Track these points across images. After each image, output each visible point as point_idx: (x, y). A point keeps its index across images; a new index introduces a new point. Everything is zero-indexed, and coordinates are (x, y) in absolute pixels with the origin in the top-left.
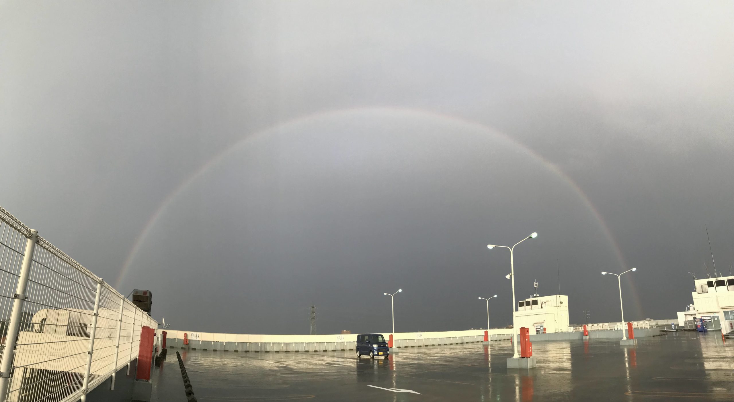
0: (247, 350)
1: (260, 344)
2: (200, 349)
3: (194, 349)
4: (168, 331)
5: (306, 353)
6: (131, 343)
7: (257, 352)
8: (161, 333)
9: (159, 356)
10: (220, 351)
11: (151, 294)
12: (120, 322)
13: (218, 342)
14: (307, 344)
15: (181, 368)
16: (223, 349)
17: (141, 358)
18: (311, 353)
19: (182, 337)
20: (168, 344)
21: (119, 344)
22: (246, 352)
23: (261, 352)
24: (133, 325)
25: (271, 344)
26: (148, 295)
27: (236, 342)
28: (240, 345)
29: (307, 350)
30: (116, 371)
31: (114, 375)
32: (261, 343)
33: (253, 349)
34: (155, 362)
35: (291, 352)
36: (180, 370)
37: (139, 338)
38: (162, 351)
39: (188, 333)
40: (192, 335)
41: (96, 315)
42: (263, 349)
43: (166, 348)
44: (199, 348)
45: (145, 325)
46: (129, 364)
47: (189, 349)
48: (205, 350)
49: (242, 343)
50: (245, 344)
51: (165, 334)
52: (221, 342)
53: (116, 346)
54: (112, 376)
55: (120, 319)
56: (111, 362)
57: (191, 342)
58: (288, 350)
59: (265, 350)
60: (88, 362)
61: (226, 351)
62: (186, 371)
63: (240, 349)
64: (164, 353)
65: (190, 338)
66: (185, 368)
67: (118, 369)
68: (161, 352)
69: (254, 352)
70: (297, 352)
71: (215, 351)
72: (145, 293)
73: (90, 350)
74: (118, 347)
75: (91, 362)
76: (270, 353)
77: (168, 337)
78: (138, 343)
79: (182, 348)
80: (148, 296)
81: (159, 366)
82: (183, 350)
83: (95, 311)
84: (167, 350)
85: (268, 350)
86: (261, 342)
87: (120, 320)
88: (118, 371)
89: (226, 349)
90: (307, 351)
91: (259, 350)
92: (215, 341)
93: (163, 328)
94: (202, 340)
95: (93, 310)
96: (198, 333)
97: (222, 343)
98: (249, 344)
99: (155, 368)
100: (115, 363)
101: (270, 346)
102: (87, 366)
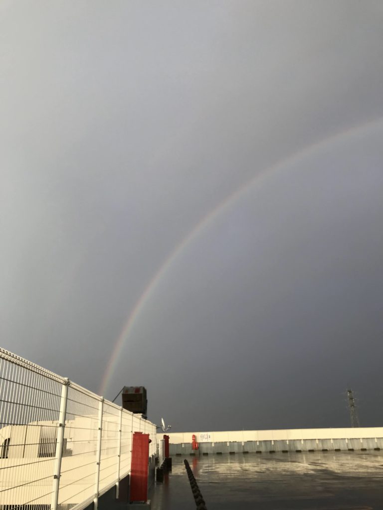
0: (272, 450)
1: (287, 441)
2: (214, 454)
3: (206, 454)
4: (170, 435)
5: (351, 452)
6: (119, 456)
7: (285, 452)
8: (162, 438)
9: (161, 467)
10: (238, 453)
11: (145, 391)
12: (100, 431)
13: (236, 442)
14: (349, 441)
15: (190, 480)
16: (242, 451)
17: (134, 474)
18: (358, 452)
19: (191, 441)
20: (171, 451)
21: (100, 460)
22: (272, 452)
23: (291, 452)
24: (119, 433)
25: (302, 441)
26: (141, 392)
27: (257, 441)
28: (263, 444)
29: (351, 447)
30: (98, 495)
31: (95, 500)
32: (290, 441)
33: (279, 448)
34: (156, 476)
35: (329, 450)
36: (189, 482)
37: (130, 448)
38: (165, 461)
39: (197, 434)
40: (202, 437)
41: (63, 426)
42: (292, 448)
43: (170, 457)
44: (212, 452)
45: (138, 430)
46: (117, 484)
47: (200, 454)
48: (219, 454)
49: (265, 441)
50: (269, 442)
51: (166, 438)
52: (238, 442)
53: (96, 463)
54: (93, 502)
55: (100, 427)
56: (90, 485)
57: (202, 445)
58: (326, 449)
59: (295, 450)
60: (54, 488)
61: (246, 453)
62: (196, 483)
63: (263, 449)
64: (168, 464)
65: (199, 440)
66: (195, 480)
67: (102, 492)
68: (164, 463)
69: (282, 453)
70: (338, 450)
71: (232, 453)
72: (137, 390)
73: (56, 473)
74: (99, 464)
75: (58, 489)
76: (302, 453)
77: (170, 441)
78: (130, 455)
79: (191, 455)
80: (141, 394)
81: (162, 481)
82: (193, 457)
83: (61, 421)
84: (172, 460)
85: (299, 449)
86: (289, 439)
87: (99, 429)
88: (101, 495)
89: (246, 450)
90: (352, 450)
91: (287, 449)
92: (232, 441)
93: (163, 432)
94: (215, 441)
95: (58, 419)
96: (210, 433)
97: (239, 444)
98: (274, 443)
99: (157, 484)
100: (96, 485)
101: (301, 443)
102: (54, 495)
